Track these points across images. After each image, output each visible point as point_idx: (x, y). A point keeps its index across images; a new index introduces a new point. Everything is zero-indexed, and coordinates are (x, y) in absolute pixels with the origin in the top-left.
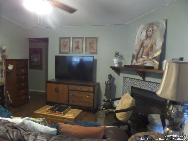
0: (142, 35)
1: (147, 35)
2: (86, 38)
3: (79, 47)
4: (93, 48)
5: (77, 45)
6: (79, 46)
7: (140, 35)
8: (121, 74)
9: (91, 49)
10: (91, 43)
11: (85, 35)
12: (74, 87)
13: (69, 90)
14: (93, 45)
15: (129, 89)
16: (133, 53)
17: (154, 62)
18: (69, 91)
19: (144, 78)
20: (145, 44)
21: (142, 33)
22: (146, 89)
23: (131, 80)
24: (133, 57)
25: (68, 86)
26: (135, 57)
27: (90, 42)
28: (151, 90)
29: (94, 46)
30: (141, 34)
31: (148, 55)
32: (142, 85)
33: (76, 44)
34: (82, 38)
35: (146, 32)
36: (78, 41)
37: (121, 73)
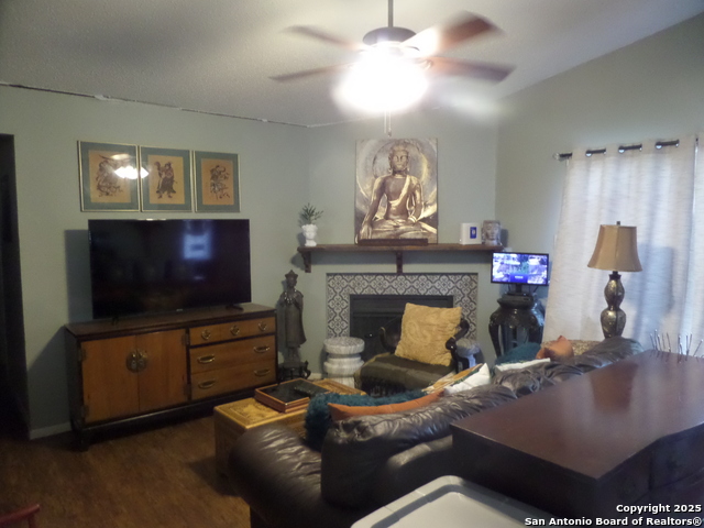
0: (376, 165)
1: (393, 166)
2: (200, 155)
3: (175, 186)
4: (225, 191)
5: (165, 180)
6: (172, 180)
7: (370, 163)
8: (314, 268)
9: (219, 193)
10: (216, 175)
11: (194, 145)
12: (202, 331)
13: (189, 347)
14: (224, 182)
15: (345, 304)
16: (356, 209)
17: (424, 229)
18: (192, 351)
19: (400, 267)
20: (391, 188)
21: (378, 161)
22: (401, 292)
23: (351, 278)
24: (359, 219)
25: (188, 332)
26: (366, 219)
27: (212, 171)
28: (414, 292)
29: (229, 184)
30: (374, 163)
31: (403, 212)
32: (388, 284)
33: (160, 175)
34: (184, 154)
35: (391, 158)
36: (169, 165)
37: (316, 263)
